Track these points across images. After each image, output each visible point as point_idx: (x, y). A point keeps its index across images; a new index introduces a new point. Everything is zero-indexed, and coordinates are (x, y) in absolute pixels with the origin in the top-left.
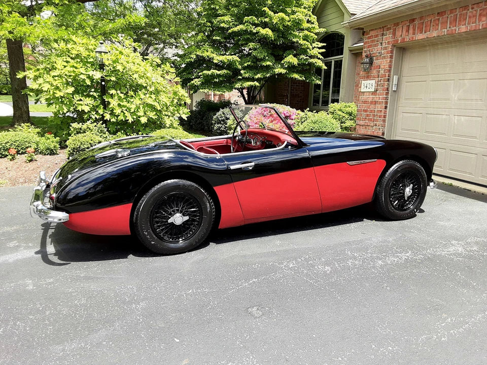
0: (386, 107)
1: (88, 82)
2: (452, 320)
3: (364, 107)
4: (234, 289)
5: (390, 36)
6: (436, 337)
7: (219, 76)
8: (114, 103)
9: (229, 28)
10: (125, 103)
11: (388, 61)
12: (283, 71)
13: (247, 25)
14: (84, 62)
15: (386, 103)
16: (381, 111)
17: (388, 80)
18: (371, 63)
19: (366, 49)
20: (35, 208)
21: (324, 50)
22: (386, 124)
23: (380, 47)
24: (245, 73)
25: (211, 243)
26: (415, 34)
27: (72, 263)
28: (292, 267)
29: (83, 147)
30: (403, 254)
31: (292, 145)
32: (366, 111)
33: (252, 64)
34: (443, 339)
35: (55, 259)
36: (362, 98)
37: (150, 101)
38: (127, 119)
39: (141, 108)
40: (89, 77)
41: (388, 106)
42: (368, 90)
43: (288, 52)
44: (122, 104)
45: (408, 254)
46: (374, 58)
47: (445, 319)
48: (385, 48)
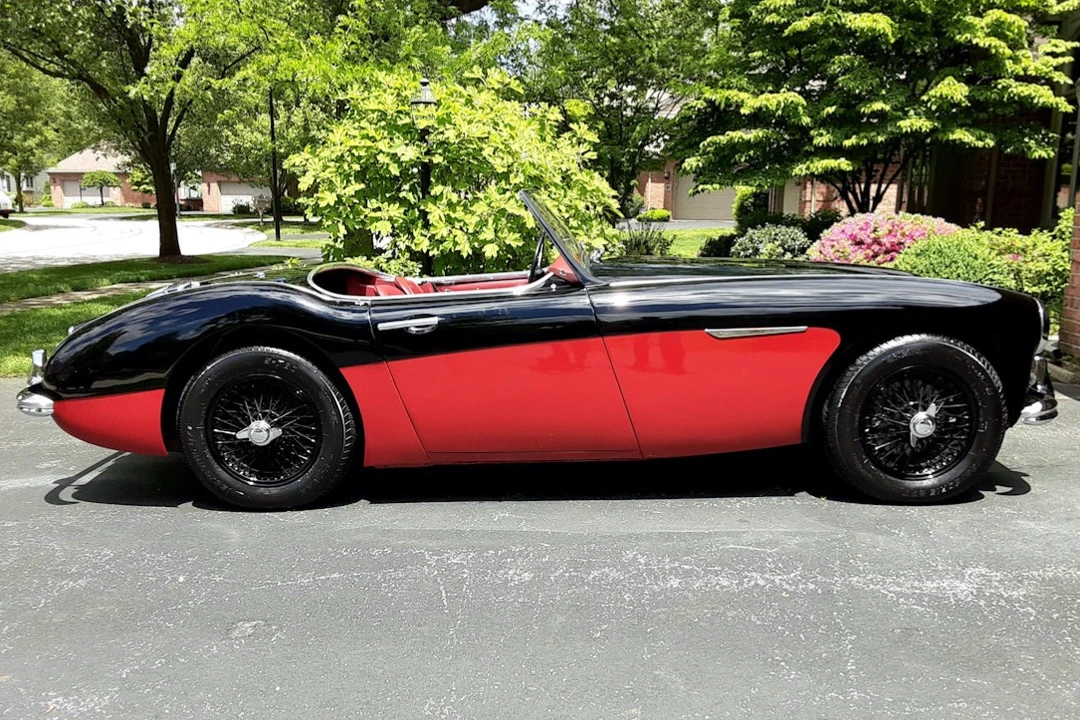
1: (395, 170)
7: (748, 145)
8: (435, 213)
9: (788, 24)
10: (459, 214)
12: (924, 124)
13: (830, 12)
14: (392, 128)
21: (1068, 59)
24: (821, 135)
25: (361, 500)
33: (842, 110)
37: (513, 208)
38: (457, 248)
39: (491, 221)
40: (394, 157)
43: (947, 70)
44: (453, 215)
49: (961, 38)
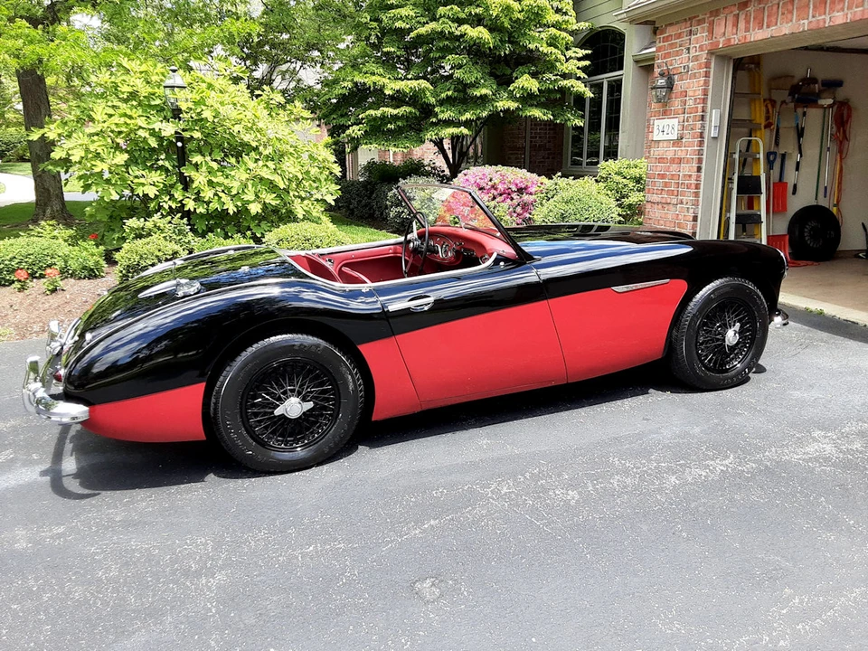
0: (699, 169)
1: (153, 143)
2: (801, 602)
3: (659, 169)
4: (392, 541)
5: (704, 35)
6: (768, 639)
7: (395, 118)
8: (199, 179)
9: (411, 30)
10: (219, 179)
11: (702, 83)
12: (513, 105)
13: (444, 23)
14: (146, 105)
15: (700, 161)
16: (690, 176)
17: (703, 118)
18: (670, 86)
19: (659, 61)
20: (31, 394)
21: (587, 63)
22: (701, 199)
23: (685, 56)
24: (443, 112)
25: (360, 447)
26: (749, 31)
27: (103, 493)
28: (505, 494)
29: (145, 264)
30: (718, 461)
31: (506, 260)
32: (662, 176)
33: (456, 94)
34: (782, 643)
35: (73, 485)
36: (657, 152)
37: (266, 174)
38: (225, 207)
39: (250, 186)
40: (153, 133)
41: (703, 166)
42: (665, 137)
43: (521, 68)
44: (215, 180)
45: (727, 462)
46: (676, 77)
47: (789, 599)
48: (696, 58)
49: (532, 46)
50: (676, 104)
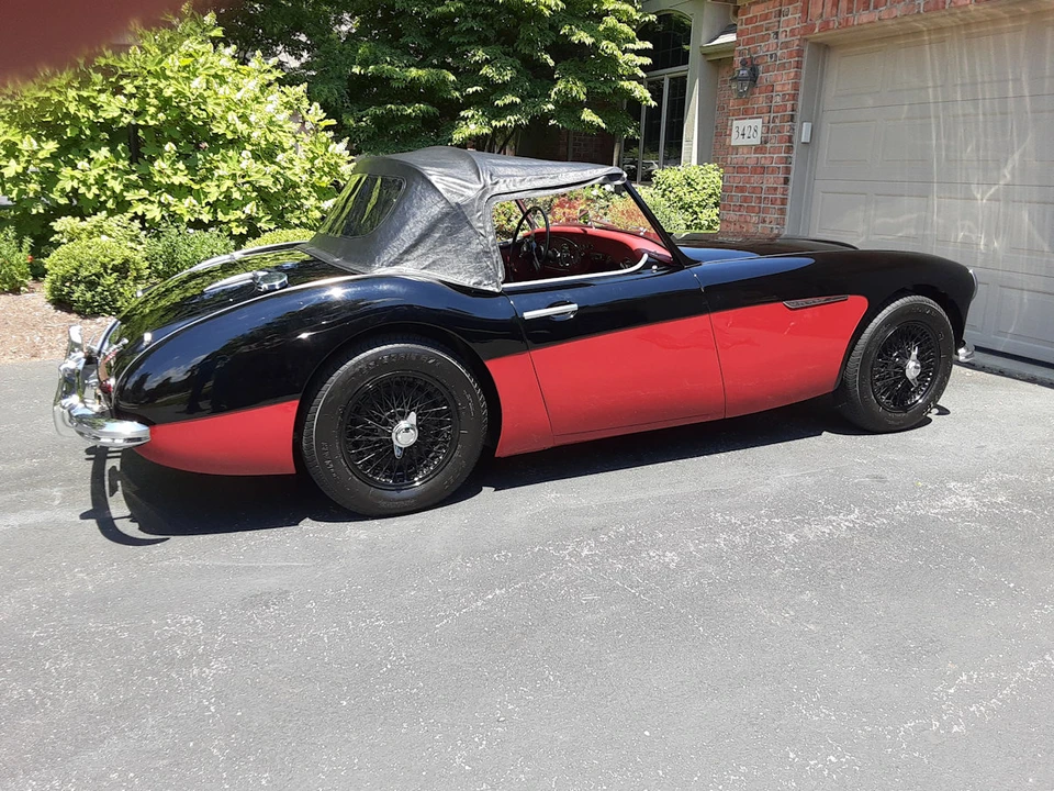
0: (786, 181)
2: (970, 678)
3: (737, 180)
4: (448, 616)
5: (797, 16)
6: (938, 724)
11: (792, 75)
15: (788, 170)
16: (776, 189)
17: (792, 118)
18: (754, 77)
19: (741, 48)
21: (647, 59)
22: (787, 217)
23: (773, 41)
26: (851, 12)
28: (587, 556)
29: (87, 273)
30: (841, 516)
32: (741, 189)
34: (955, 728)
36: (733, 158)
41: (792, 176)
42: (746, 142)
45: (852, 517)
46: (761, 68)
47: (955, 676)
48: (786, 45)
50: (760, 100)
